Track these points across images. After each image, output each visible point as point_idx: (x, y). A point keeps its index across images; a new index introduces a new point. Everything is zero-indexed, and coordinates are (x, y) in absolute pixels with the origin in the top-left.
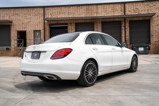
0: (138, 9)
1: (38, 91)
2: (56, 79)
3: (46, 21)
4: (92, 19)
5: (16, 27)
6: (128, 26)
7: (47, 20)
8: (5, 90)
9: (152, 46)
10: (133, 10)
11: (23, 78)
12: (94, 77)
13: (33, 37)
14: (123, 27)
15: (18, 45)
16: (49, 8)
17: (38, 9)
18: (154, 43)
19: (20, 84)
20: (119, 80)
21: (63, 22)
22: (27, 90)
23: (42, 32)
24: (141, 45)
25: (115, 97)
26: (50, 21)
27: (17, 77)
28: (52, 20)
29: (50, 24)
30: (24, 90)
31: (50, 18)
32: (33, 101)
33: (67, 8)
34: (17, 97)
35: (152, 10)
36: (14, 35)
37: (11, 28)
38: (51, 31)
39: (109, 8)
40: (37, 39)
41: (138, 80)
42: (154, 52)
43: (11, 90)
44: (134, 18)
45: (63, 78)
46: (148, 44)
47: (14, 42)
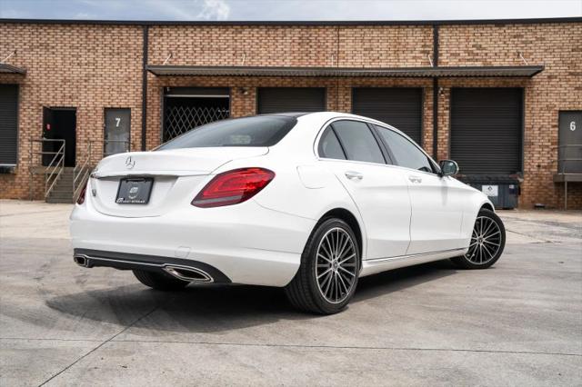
0: (485, 49)
1: (139, 324)
2: (212, 280)
3: (151, 77)
4: (320, 76)
5: (38, 91)
6: (447, 109)
7: (153, 73)
8: (12, 317)
9: (526, 183)
10: (465, 52)
11: (75, 277)
12: (348, 280)
13: (100, 132)
14: (429, 109)
15: (46, 161)
16: (165, 31)
17: (124, 30)
18: (534, 170)
19: (69, 299)
20: (433, 295)
21: (213, 82)
22: (97, 319)
23: (136, 114)
24: (490, 176)
25: (436, 353)
26: (167, 75)
27: (49, 272)
28: (174, 73)
29: (165, 88)
30: (84, 319)
31: (166, 66)
32: (127, 359)
33: (230, 33)
34: (64, 344)
35: (531, 54)
36: (30, 123)
37: (20, 94)
38: (169, 112)
39: (382, 40)
40: (116, 139)
41: (503, 297)
42: (533, 202)
43: (35, 320)
44: (468, 80)
45: (236, 277)
46: (515, 175)
47: (29, 149)
